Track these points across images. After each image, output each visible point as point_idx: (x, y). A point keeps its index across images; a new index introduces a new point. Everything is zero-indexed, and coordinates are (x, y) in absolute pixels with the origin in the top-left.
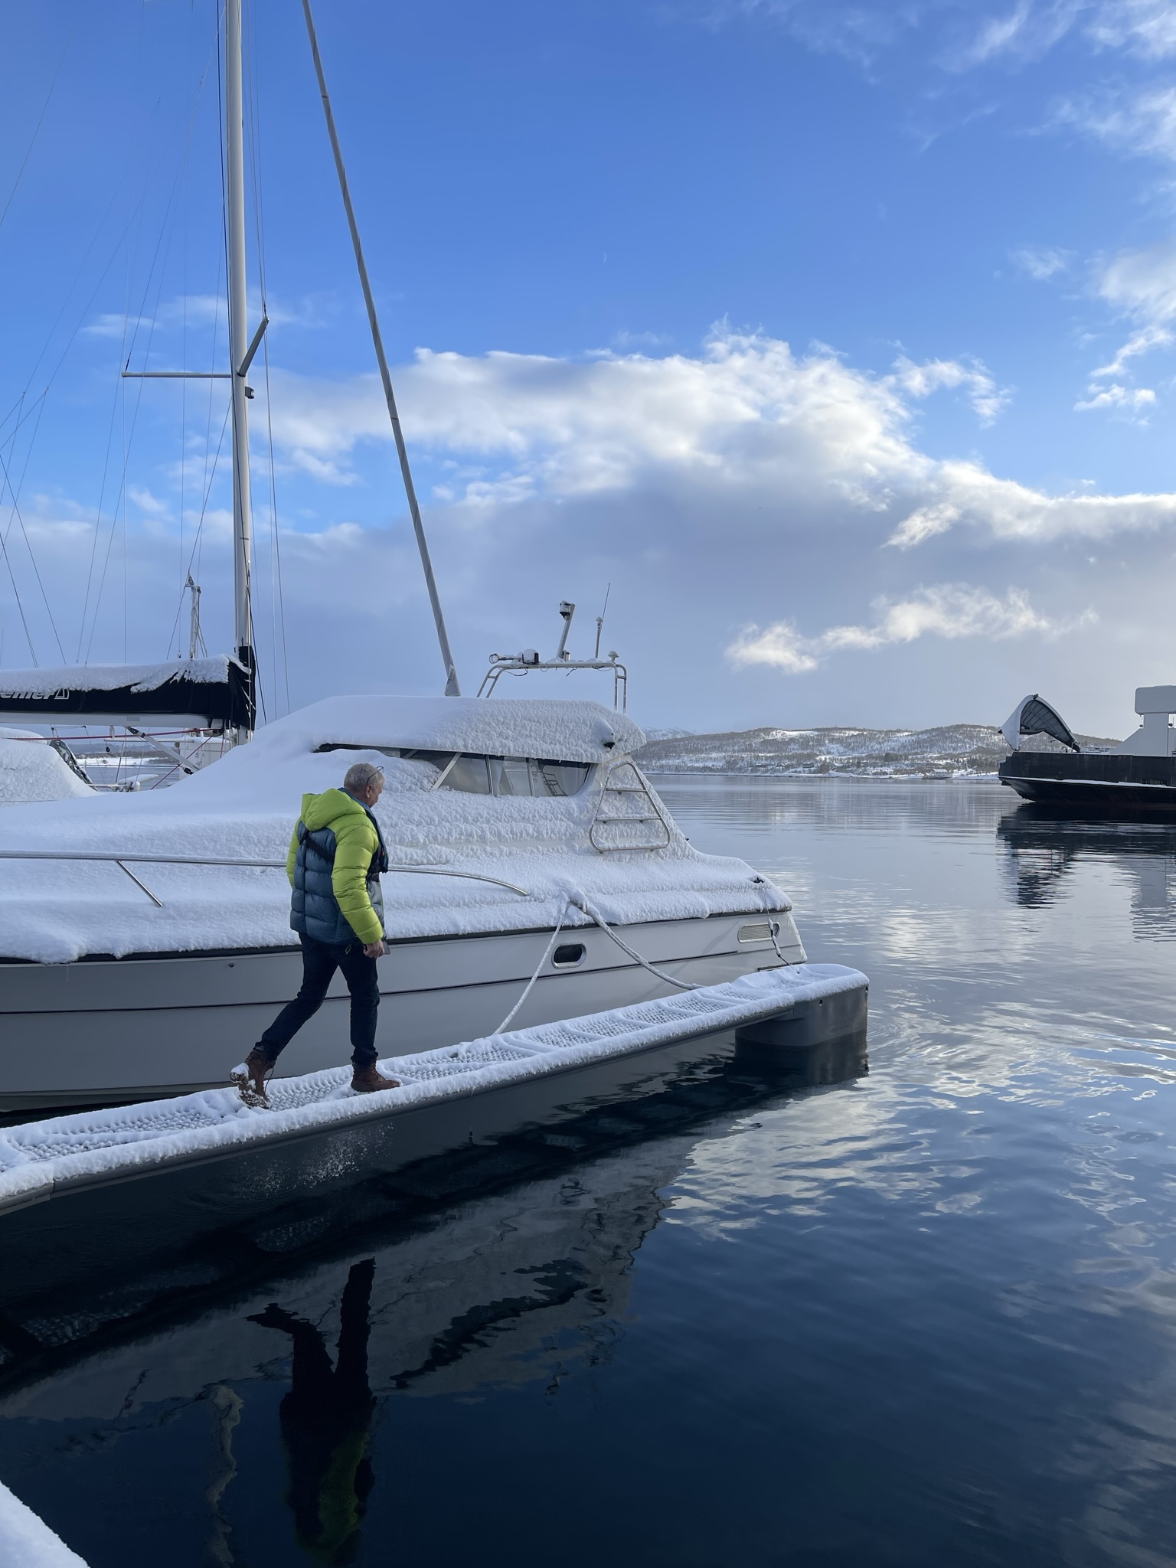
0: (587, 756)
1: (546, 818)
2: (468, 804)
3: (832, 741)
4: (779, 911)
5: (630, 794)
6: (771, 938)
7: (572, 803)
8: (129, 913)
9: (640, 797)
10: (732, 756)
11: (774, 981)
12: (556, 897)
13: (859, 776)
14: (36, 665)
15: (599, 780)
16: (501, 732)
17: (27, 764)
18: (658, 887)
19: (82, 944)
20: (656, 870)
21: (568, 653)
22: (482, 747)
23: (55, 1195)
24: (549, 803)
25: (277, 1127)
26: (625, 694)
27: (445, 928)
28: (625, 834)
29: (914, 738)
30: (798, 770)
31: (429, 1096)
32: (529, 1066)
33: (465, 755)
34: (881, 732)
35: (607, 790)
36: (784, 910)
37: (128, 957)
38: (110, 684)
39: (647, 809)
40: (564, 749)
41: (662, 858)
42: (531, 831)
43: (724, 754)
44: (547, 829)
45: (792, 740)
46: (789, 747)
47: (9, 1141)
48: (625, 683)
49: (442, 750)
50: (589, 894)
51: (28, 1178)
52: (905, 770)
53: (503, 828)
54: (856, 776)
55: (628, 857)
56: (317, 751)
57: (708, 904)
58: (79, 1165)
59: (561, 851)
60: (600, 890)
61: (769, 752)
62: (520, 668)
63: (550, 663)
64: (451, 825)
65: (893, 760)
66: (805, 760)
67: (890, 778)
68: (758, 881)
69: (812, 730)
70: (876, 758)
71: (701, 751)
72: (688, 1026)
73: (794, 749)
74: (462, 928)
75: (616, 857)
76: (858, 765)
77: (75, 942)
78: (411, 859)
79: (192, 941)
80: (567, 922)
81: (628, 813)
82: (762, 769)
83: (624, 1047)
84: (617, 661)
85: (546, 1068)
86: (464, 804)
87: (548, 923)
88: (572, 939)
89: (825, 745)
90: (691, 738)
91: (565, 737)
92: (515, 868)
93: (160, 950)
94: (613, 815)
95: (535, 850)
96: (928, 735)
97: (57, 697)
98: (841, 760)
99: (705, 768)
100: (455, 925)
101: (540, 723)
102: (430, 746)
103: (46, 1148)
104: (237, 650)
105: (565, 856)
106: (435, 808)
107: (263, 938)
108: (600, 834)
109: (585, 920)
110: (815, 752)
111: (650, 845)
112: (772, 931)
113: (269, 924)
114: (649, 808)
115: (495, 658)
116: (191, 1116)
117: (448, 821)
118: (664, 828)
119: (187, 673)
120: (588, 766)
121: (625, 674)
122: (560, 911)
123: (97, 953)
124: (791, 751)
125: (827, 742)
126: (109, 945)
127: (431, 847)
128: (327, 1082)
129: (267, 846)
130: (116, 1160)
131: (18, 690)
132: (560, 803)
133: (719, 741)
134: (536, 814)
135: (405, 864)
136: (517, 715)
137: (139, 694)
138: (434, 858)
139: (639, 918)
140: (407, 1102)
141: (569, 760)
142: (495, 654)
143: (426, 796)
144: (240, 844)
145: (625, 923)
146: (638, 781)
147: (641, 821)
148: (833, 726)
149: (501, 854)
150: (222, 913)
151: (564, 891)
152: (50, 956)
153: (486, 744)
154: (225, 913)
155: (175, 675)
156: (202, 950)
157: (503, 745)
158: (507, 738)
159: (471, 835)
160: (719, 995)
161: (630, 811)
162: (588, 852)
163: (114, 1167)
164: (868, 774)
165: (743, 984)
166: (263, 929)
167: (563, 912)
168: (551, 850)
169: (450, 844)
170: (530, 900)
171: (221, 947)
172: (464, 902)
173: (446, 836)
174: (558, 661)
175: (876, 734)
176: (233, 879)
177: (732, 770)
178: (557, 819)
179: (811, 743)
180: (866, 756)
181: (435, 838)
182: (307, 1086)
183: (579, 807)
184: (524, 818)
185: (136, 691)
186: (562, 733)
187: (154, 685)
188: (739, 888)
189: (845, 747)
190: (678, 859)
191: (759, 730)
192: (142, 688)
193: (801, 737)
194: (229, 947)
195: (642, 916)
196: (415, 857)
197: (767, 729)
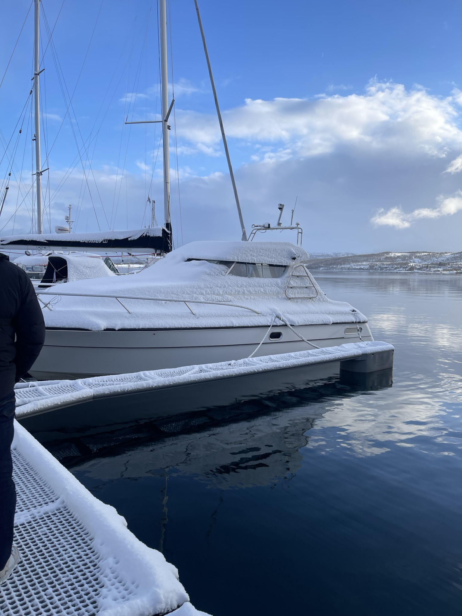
0: (285, 263)
1: (268, 286)
2: (238, 280)
3: (416, 257)
4: (362, 323)
5: (302, 277)
6: (358, 333)
7: (279, 280)
8: (119, 315)
9: (306, 278)
10: (372, 264)
11: (356, 347)
12: (271, 315)
13: (427, 272)
14: (100, 231)
15: (289, 272)
16: (252, 254)
17: (93, 266)
18: (312, 312)
19: (105, 325)
20: (311, 306)
21: (281, 224)
22: (244, 260)
23: (94, 400)
24: (270, 280)
25: (165, 383)
26: (301, 239)
27: (229, 324)
28: (300, 292)
29: (452, 256)
30: (400, 269)
31: (217, 376)
32: (254, 369)
33: (238, 263)
34: (438, 253)
35: (293, 275)
36: (364, 322)
37: (119, 330)
38: (121, 237)
39: (309, 283)
40: (276, 260)
41: (314, 302)
42: (262, 291)
43: (368, 263)
44: (268, 290)
45: (398, 257)
46: (397, 260)
47: (81, 383)
48: (302, 235)
49: (229, 261)
50: (284, 314)
51: (85, 393)
52: (448, 269)
53: (251, 289)
54: (426, 272)
55: (300, 301)
56: (186, 261)
57: (332, 319)
58: (101, 391)
59: (274, 298)
60: (288, 313)
61: (388, 262)
62: (263, 230)
63: (274, 228)
64: (232, 288)
65: (442, 265)
66: (404, 265)
67: (441, 273)
68: (354, 311)
69: (407, 253)
70: (435, 264)
71: (359, 262)
72: (317, 359)
73: (399, 261)
74: (235, 324)
75: (296, 301)
76: (427, 267)
77: (103, 324)
78: (217, 300)
79: (141, 325)
80: (275, 324)
81: (301, 285)
82: (385, 269)
83: (291, 365)
84: (299, 226)
85: (261, 370)
86: (237, 281)
87: (267, 324)
88: (276, 330)
89: (412, 259)
90: (355, 256)
91: (277, 256)
92: (255, 304)
93: (130, 328)
94: (295, 285)
95: (264, 298)
96: (459, 255)
97: (103, 242)
98: (419, 265)
99: (360, 269)
100: (232, 323)
101: (267, 251)
102: (225, 259)
103: (92, 386)
104: (165, 224)
105: (275, 300)
106: (226, 282)
107: (165, 325)
108: (289, 292)
109: (281, 323)
110: (408, 262)
111: (309, 296)
112: (358, 330)
113: (167, 320)
114: (310, 283)
115: (254, 226)
116: (138, 379)
117: (231, 286)
118: (315, 291)
119: (148, 233)
120: (285, 267)
121: (302, 231)
122: (272, 320)
123: (110, 328)
124: (398, 262)
125: (414, 258)
126: (114, 326)
127: (225, 296)
128: (184, 371)
129: (167, 294)
130: (112, 390)
131: (91, 240)
132: (274, 280)
133: (367, 257)
134: (264, 285)
135: (215, 301)
136: (258, 248)
137: (131, 241)
138: (226, 300)
139: (303, 323)
140: (210, 378)
141: (277, 264)
142: (254, 225)
143: (223, 277)
144: (158, 293)
145: (297, 325)
146: (305, 272)
147: (306, 288)
148: (416, 251)
149: (251, 299)
150: (151, 316)
151: (274, 312)
152: (95, 328)
153: (246, 259)
154: (152, 316)
155: (143, 234)
156: (144, 328)
157: (252, 259)
158: (254, 256)
159: (239, 292)
160: (332, 350)
161: (302, 284)
162: (284, 298)
163: (112, 392)
164: (431, 271)
165: (343, 347)
166: (165, 322)
167: (273, 320)
168: (270, 298)
169: (231, 294)
170: (261, 316)
171: (150, 328)
172: (236, 315)
173: (230, 292)
174: (277, 227)
175: (436, 254)
176: (155, 305)
177: (372, 269)
178: (272, 286)
179: (406, 258)
180: (431, 264)
181: (226, 293)
182: (178, 371)
183: (281, 282)
184: (260, 286)
185: (130, 240)
186: (275, 254)
187: (136, 237)
188: (345, 313)
189: (421, 260)
190: (321, 302)
191: (384, 253)
192: (132, 238)
193: (402, 255)
194: (153, 328)
195: (305, 323)
196: (219, 299)
197: (388, 252)
